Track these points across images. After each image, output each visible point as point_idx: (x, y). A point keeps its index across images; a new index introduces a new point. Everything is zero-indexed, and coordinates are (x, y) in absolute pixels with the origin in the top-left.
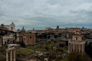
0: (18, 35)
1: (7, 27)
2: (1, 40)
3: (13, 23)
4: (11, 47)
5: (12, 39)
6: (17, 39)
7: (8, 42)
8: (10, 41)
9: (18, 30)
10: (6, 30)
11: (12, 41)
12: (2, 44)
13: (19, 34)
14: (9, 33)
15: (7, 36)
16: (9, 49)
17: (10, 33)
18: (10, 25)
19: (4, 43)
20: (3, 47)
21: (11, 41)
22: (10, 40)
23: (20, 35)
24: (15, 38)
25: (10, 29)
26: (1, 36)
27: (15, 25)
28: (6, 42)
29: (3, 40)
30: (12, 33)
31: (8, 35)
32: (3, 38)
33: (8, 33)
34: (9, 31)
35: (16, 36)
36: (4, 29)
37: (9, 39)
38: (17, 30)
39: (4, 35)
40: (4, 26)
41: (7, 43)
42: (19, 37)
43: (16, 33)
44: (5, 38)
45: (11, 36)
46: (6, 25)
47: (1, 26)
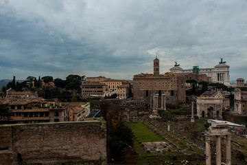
0: (238, 97)
1: (207, 74)
2: (193, 107)
3: (225, 62)
4: (217, 128)
5: (219, 105)
6: (235, 106)
7: (208, 114)
8: (215, 112)
9: (240, 81)
10: (205, 80)
11: (221, 112)
12: (196, 118)
13: (242, 94)
14: (212, 90)
15: (208, 97)
16: (212, 131)
17: (214, 89)
18: (216, 67)
19: (199, 115)
20: (198, 124)
21: (218, 112)
22: (216, 109)
23: (244, 97)
24: (228, 103)
25: (214, 79)
26: (193, 97)
27: (228, 67)
28: (203, 112)
29: (198, 108)
30: (219, 88)
31: (210, 95)
32: (198, 101)
33: (210, 90)
34: (213, 85)
35: (231, 98)
36: (200, 78)
37: (213, 106)
38: (236, 82)
39: (198, 94)
40: (201, 73)
41: (207, 116)
42: (243, 101)
43: (231, 89)
44: (202, 102)
45: (218, 99)
46: (203, 70)
47: (192, 72)
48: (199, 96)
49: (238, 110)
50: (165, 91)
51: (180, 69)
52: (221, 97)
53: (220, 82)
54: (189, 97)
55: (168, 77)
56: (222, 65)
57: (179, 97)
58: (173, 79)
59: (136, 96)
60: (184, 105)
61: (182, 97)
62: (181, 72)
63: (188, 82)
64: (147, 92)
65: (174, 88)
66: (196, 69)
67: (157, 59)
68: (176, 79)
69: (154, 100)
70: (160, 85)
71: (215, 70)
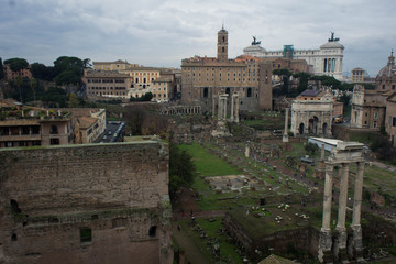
0: (358, 99)
1: (307, 59)
3: (337, 40)
4: (346, 151)
5: (328, 114)
6: (353, 115)
7: (309, 128)
8: (320, 125)
9: (358, 72)
11: (330, 125)
12: (291, 135)
13: (366, 95)
14: (315, 88)
15: (309, 100)
16: (338, 156)
17: (317, 85)
18: (323, 48)
19: (294, 130)
20: (294, 145)
21: (325, 124)
22: (322, 120)
23: (369, 99)
25: (318, 69)
26: (285, 99)
27: (342, 48)
28: (302, 125)
29: (294, 118)
31: (313, 97)
32: (295, 106)
33: (311, 88)
34: (316, 78)
36: (295, 67)
37: (318, 116)
39: (293, 94)
40: (297, 57)
41: (307, 131)
42: (366, 106)
43: (350, 87)
44: (299, 108)
45: (326, 103)
46: (300, 52)
47: (281, 55)
48: (294, 97)
49: (357, 121)
50: (238, 89)
51: (261, 50)
52: (331, 100)
53: (327, 73)
54: (276, 99)
55: (242, 63)
56: (333, 43)
57: (261, 99)
58: (252, 68)
59: (186, 97)
60: (270, 114)
61: (266, 99)
62: (263, 55)
63: (275, 73)
64: (206, 90)
65: (253, 84)
66: (289, 50)
67: (223, 31)
68: (257, 68)
69: (220, 104)
70: (228, 78)
71: (321, 53)
